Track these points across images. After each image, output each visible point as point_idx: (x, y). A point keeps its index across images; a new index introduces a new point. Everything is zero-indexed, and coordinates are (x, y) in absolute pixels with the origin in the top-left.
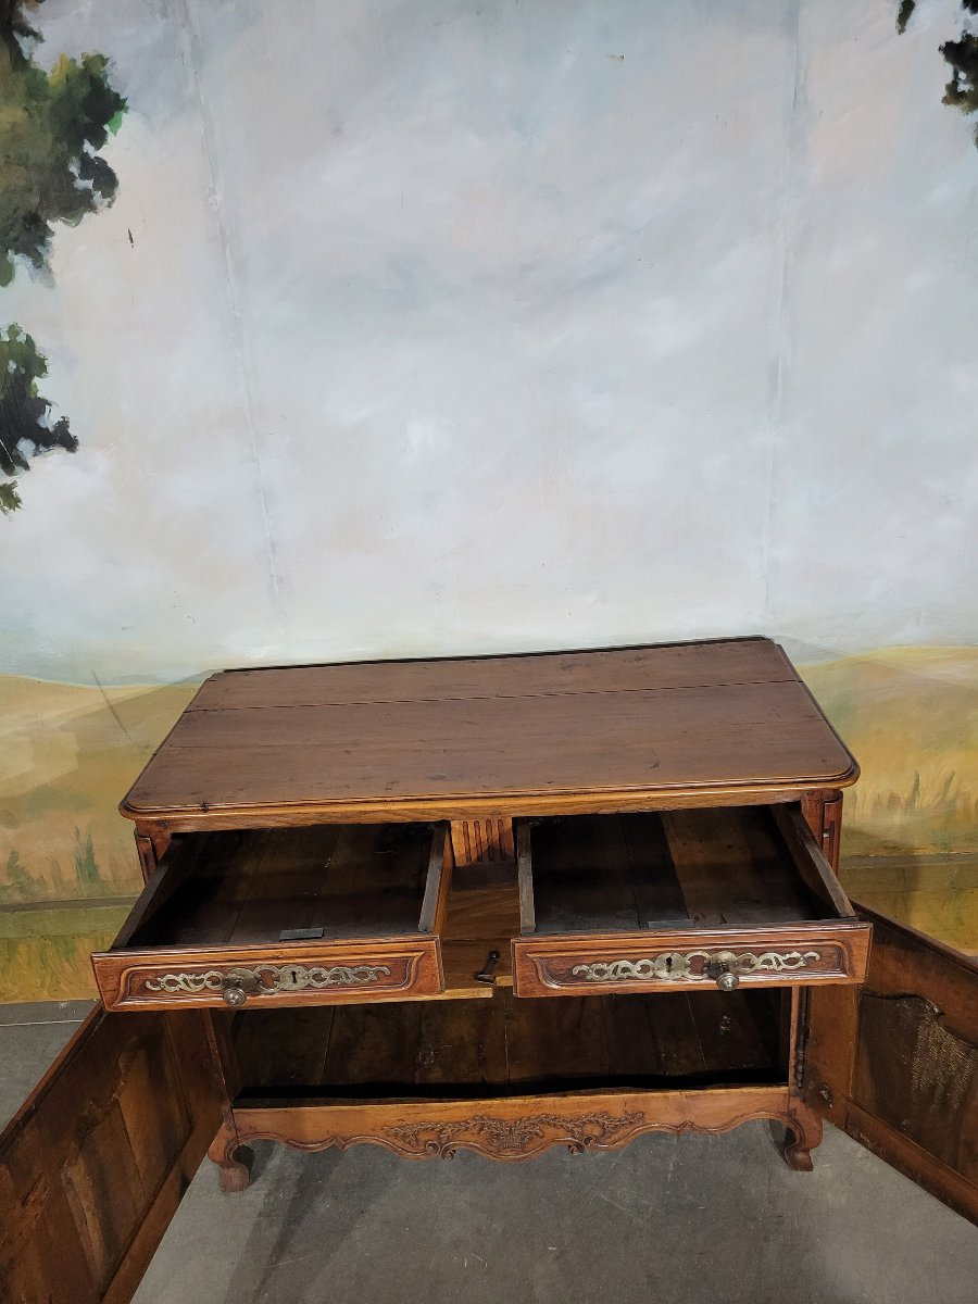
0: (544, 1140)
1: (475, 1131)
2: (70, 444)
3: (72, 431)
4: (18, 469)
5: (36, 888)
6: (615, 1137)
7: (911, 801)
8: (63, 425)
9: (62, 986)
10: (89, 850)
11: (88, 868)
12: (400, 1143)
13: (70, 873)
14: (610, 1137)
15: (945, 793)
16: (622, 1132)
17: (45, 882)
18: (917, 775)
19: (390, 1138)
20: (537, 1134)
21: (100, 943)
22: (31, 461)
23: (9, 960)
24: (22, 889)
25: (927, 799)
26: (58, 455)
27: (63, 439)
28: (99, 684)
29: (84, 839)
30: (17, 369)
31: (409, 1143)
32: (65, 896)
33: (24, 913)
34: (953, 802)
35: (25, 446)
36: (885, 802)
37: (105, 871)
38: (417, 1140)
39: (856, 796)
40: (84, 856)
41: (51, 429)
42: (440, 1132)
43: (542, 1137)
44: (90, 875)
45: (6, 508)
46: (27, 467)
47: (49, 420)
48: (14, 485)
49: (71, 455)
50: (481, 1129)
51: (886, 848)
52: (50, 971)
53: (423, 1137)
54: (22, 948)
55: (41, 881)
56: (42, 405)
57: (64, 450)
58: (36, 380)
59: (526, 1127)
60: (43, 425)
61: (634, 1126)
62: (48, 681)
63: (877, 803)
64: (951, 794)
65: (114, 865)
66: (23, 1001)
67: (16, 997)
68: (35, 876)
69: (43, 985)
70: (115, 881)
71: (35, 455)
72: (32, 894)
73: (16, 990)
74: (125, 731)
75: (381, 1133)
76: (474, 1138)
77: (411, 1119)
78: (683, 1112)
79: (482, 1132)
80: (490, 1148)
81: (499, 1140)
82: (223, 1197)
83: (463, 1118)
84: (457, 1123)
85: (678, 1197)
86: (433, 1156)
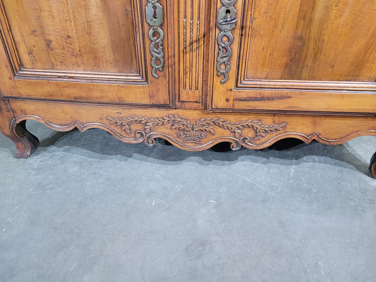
0: (214, 137)
1: (169, 126)
6: (263, 140)
12: (118, 130)
14: (259, 139)
16: (268, 136)
19: (112, 126)
20: (210, 132)
31: (125, 130)
38: (130, 129)
42: (146, 124)
43: (213, 135)
50: (173, 125)
53: (135, 127)
59: (203, 126)
61: (278, 132)
75: (106, 122)
76: (168, 131)
77: (126, 113)
78: (315, 124)
79: (173, 127)
80: (178, 139)
81: (184, 134)
82: (16, 160)
83: (161, 116)
84: (157, 118)
85: (298, 185)
86: (141, 140)
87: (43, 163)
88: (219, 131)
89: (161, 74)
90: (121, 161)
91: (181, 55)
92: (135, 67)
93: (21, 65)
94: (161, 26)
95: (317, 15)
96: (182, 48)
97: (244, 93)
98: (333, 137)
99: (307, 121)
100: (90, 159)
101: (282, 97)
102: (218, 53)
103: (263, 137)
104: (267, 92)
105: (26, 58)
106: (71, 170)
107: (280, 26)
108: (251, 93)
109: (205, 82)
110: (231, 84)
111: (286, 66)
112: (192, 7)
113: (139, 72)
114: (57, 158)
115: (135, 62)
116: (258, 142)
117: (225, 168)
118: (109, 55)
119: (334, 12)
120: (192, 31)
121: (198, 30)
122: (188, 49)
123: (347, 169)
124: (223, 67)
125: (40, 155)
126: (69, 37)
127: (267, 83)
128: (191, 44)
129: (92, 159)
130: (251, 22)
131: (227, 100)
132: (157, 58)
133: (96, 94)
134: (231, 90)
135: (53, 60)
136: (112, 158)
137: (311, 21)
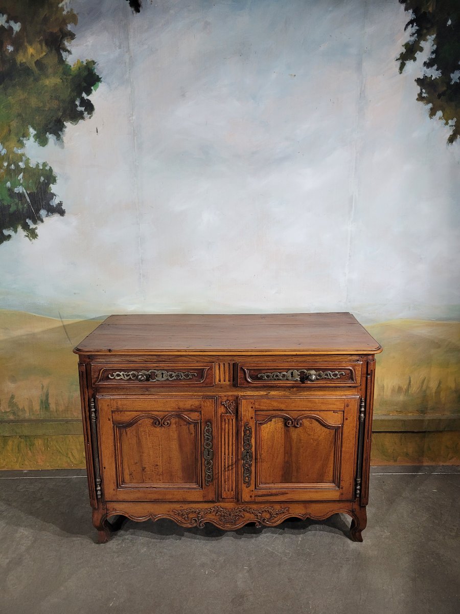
0: (245, 519)
1: (214, 514)
2: (62, 213)
3: (63, 207)
4: (38, 222)
5: (20, 413)
6: (276, 519)
7: (407, 390)
8: (60, 204)
9: (26, 463)
10: (47, 395)
11: (45, 404)
12: (180, 519)
13: (37, 406)
14: (273, 519)
15: (422, 386)
16: (279, 517)
17: (24, 410)
18: (410, 378)
19: (175, 516)
20: (241, 516)
21: (46, 442)
22: (44, 219)
23: (3, 448)
24: (14, 414)
25: (414, 389)
26: (56, 217)
27: (59, 210)
28: (61, 318)
29: (45, 390)
30: (44, 180)
31: (184, 518)
32: (33, 417)
33: (14, 424)
34: (425, 391)
35: (43, 212)
36: (396, 390)
37: (53, 406)
38: (188, 517)
39: (384, 387)
40: (44, 398)
41: (55, 206)
42: (199, 513)
44: (46, 408)
45: (31, 238)
46: (42, 221)
47: (55, 202)
48: (36, 228)
49: (62, 217)
50: (217, 513)
51: (397, 411)
52: (21, 455)
53: (191, 516)
54: (10, 443)
55: (23, 410)
56: (53, 195)
57: (59, 215)
58: (51, 185)
59: (237, 512)
60: (51, 204)
61: (285, 514)
62: (40, 316)
63: (393, 390)
64: (424, 387)
65: (57, 404)
66: (7, 469)
67: (4, 467)
68: (21, 407)
69: (17, 462)
70: (56, 411)
71: (47, 216)
72: (18, 416)
73: (5, 464)
74: (69, 339)
75: (172, 513)
76: (213, 517)
77: (186, 506)
78: (306, 508)
79: (217, 514)
80: (220, 522)
81: (224, 518)
82: (97, 545)
83: (209, 507)
84: (207, 509)
85: (303, 550)
86: (195, 525)
87: (119, 547)
88: (247, 515)
89: (211, 483)
90: (177, 540)
91: (223, 472)
92: (194, 480)
93: (123, 482)
94: (212, 459)
95: (294, 452)
96: (223, 469)
97: (260, 492)
98: (319, 515)
99: (301, 506)
100: (153, 540)
101: (283, 494)
102: (244, 472)
103: (275, 517)
104: (274, 491)
105: (127, 477)
106: (142, 551)
107: (276, 457)
108: (264, 492)
109: (237, 486)
110: (252, 487)
111: (283, 476)
112: (228, 449)
113: (197, 482)
114: (128, 541)
115: (195, 477)
116: (273, 521)
117: (253, 540)
118: (180, 474)
119: (301, 450)
120: (228, 461)
121: (232, 460)
122: (227, 469)
123: (337, 535)
124: (247, 478)
125: (114, 539)
126: (157, 465)
127: (273, 486)
128: (228, 467)
129: (155, 540)
130: (260, 456)
131: (251, 497)
132: (209, 475)
133: (169, 497)
134: (253, 491)
135: (144, 478)
136: (169, 538)
137: (291, 454)
